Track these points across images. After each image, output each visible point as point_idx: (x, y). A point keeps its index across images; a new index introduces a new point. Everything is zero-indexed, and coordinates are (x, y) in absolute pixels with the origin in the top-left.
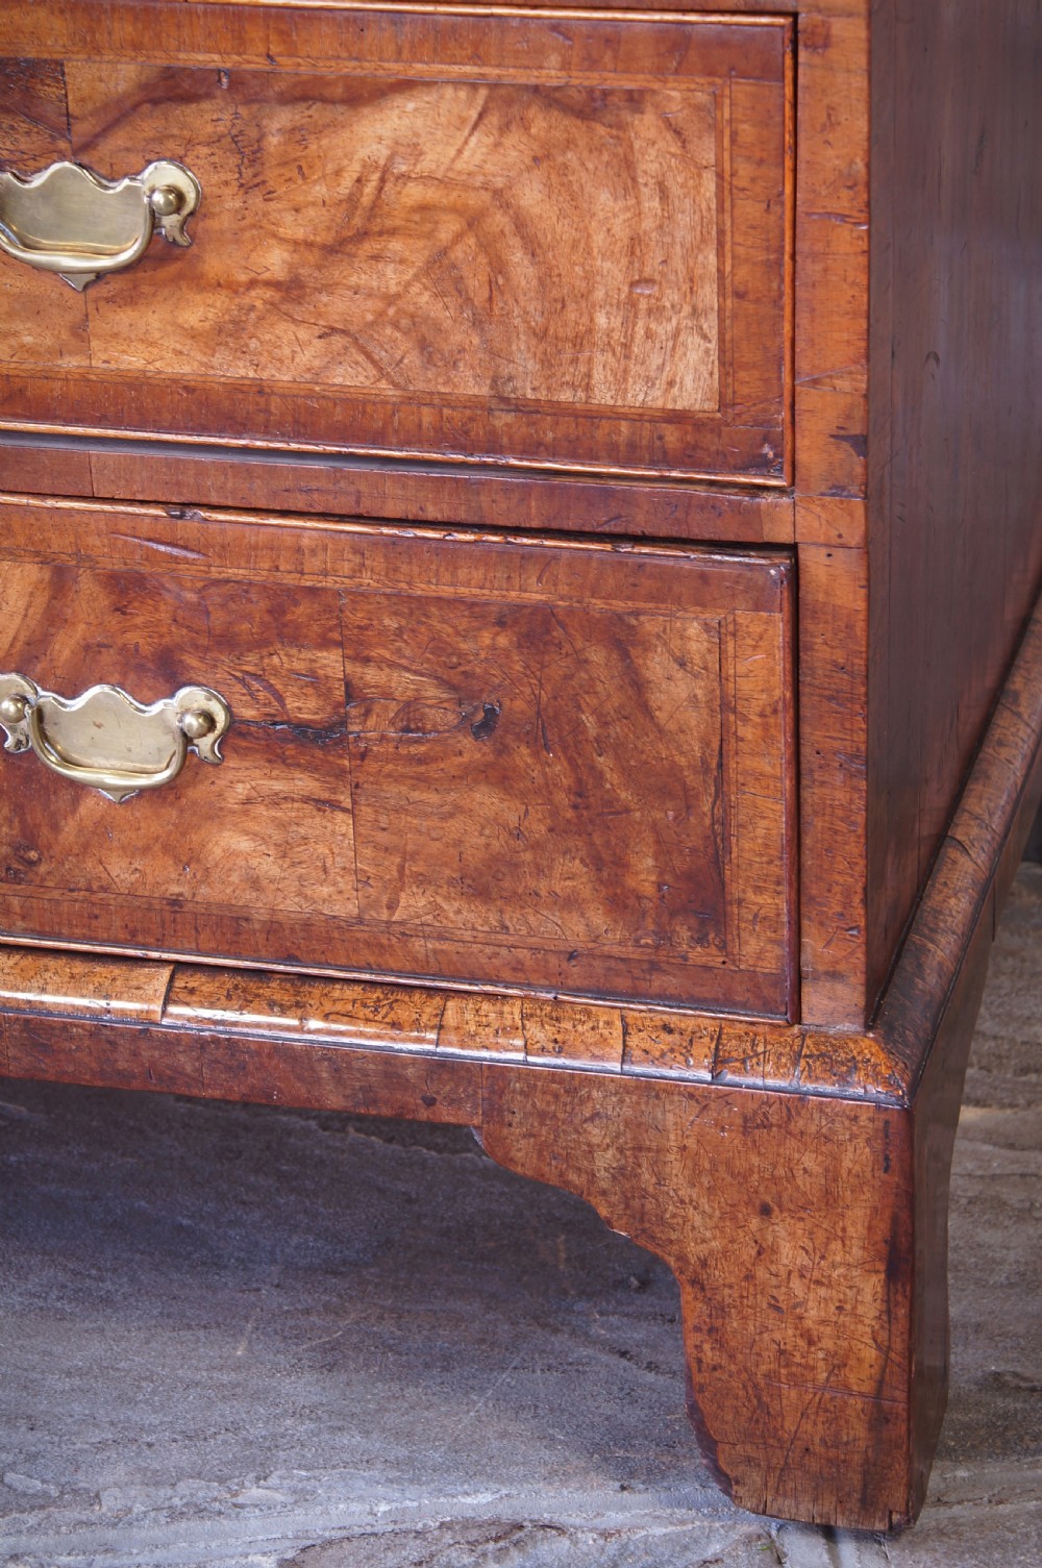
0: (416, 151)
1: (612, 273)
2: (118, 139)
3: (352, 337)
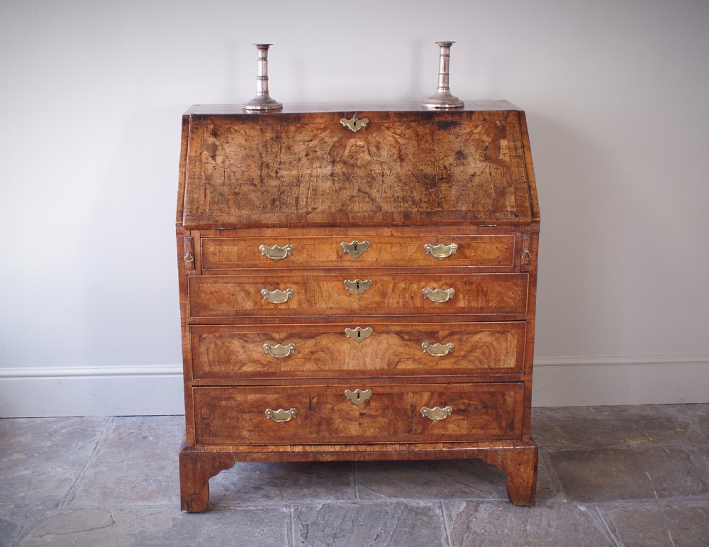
2: (445, 340)
3: (472, 362)
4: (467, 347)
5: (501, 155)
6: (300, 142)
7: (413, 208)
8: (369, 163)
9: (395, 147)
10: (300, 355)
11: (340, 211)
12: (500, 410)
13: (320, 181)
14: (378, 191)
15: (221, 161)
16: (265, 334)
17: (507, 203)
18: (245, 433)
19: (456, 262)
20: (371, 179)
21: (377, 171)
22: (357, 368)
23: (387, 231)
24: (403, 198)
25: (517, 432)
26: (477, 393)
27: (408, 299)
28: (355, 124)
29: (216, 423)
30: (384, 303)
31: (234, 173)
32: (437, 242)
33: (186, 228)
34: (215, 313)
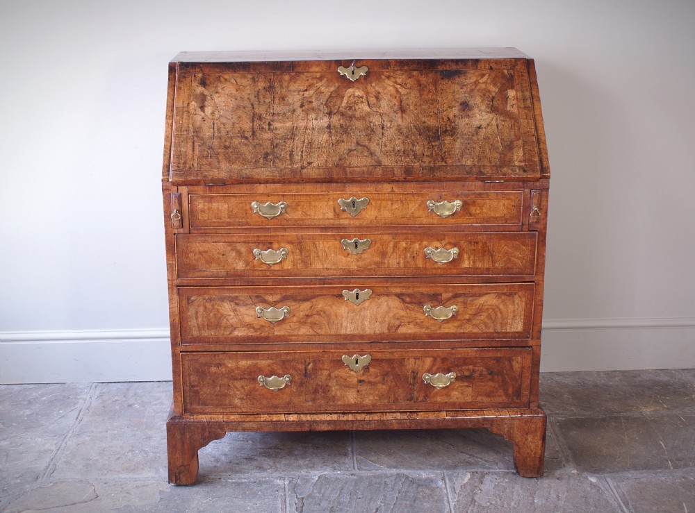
0: (487, 302)
1: (511, 315)
2: (448, 303)
3: (477, 326)
4: (472, 310)
5: (508, 106)
6: (294, 91)
7: (415, 163)
8: (368, 114)
9: (396, 97)
10: (295, 319)
11: (337, 165)
12: (506, 377)
13: (316, 133)
14: (377, 144)
15: (210, 112)
16: (257, 297)
17: (515, 157)
18: (237, 402)
19: (460, 220)
20: (370, 132)
21: (377, 123)
22: (355, 332)
23: (387, 187)
24: (404, 152)
25: (524, 399)
26: (482, 358)
27: (409, 259)
28: (353, 73)
29: (206, 391)
30: (384, 263)
31: (224, 124)
32: (440, 199)
33: (173, 184)
34: (204, 274)
